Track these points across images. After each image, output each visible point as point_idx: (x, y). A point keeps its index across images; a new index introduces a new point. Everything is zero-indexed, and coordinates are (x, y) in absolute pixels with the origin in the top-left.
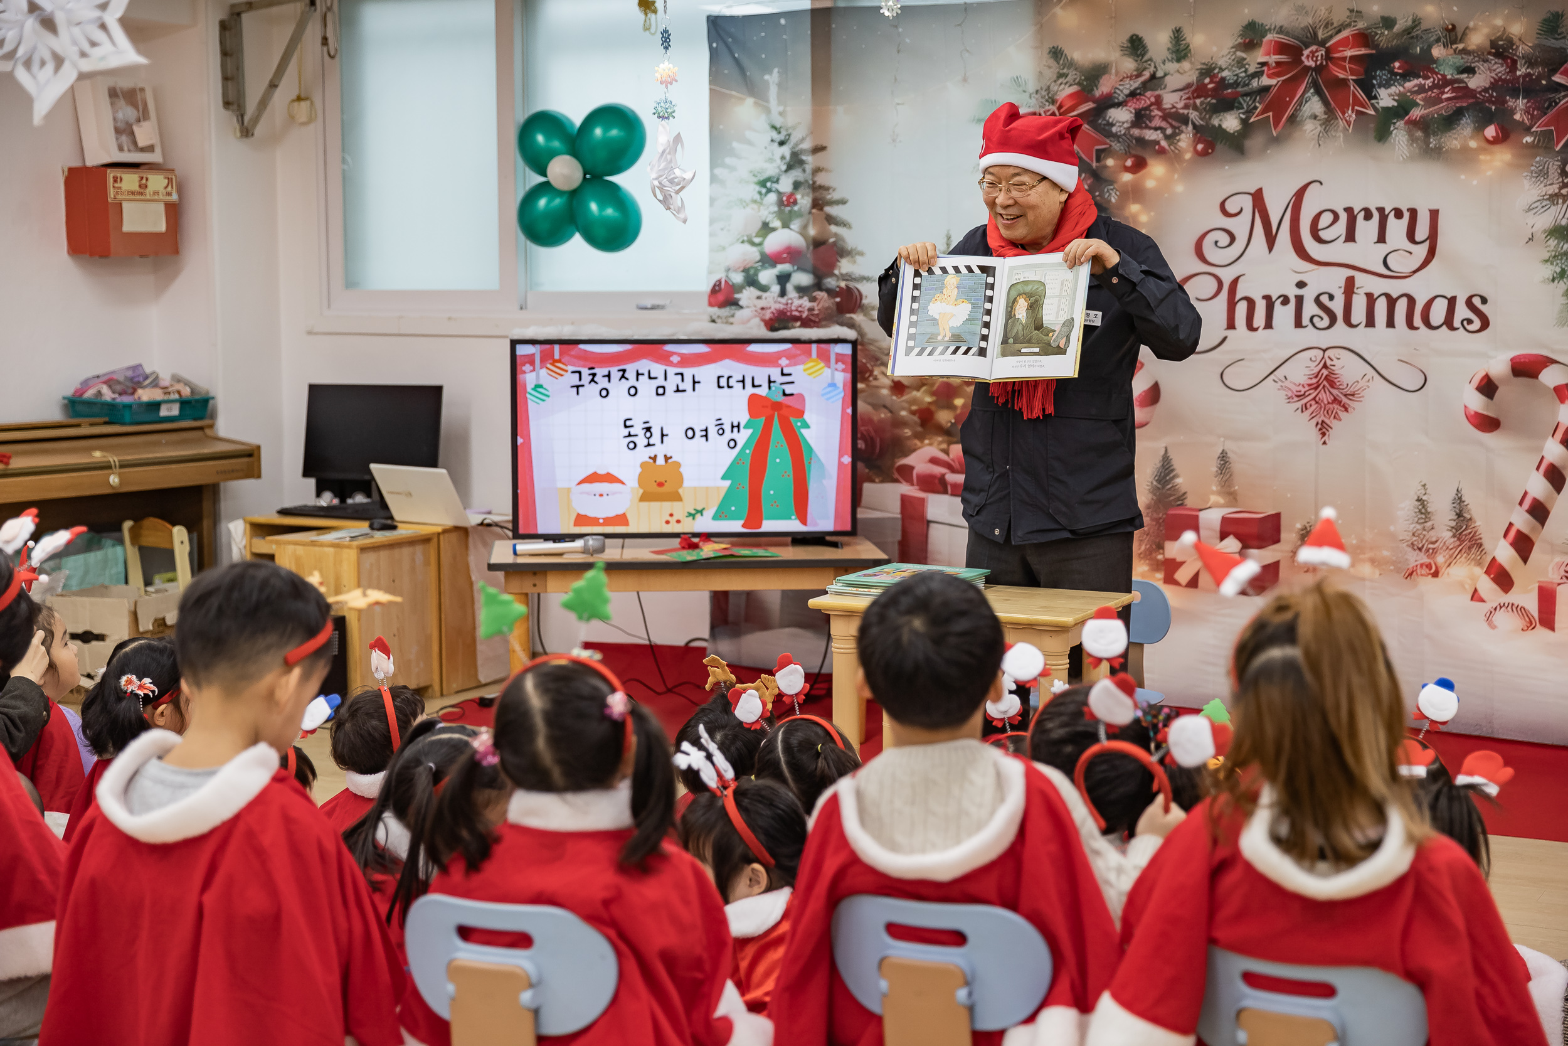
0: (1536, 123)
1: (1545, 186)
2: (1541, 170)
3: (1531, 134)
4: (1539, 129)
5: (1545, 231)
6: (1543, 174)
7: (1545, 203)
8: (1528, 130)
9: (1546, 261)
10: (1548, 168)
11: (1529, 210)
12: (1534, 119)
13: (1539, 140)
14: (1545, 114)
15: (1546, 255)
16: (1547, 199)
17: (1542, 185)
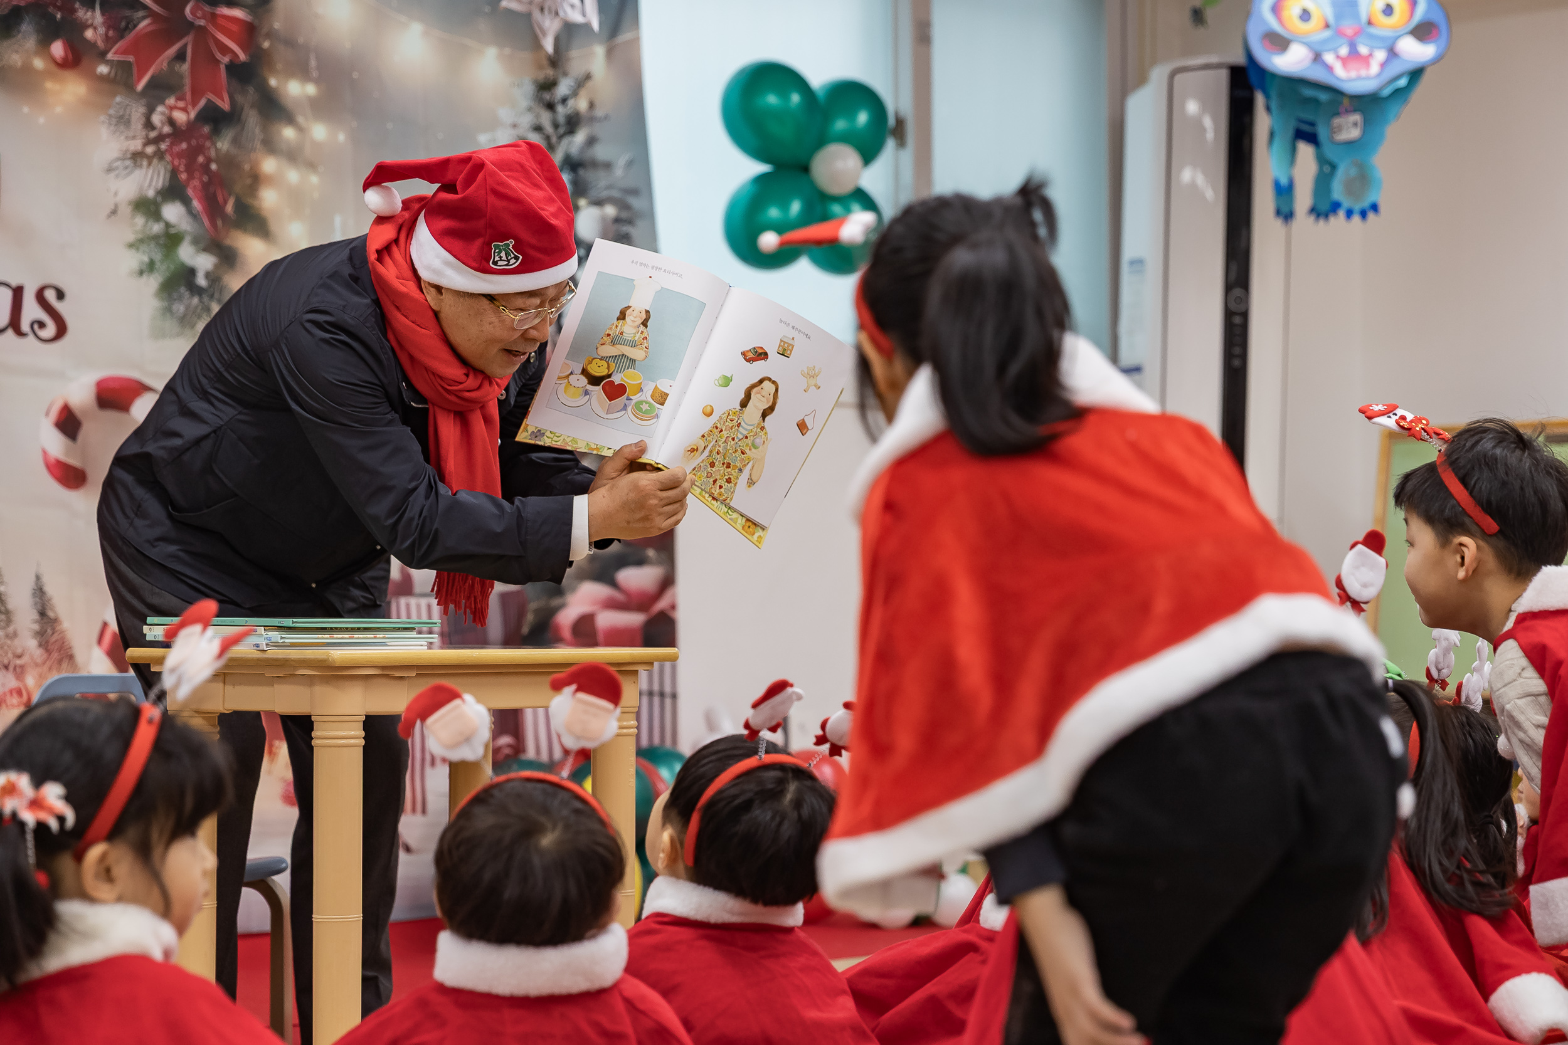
0: (111, 49)
1: (127, 138)
2: (121, 117)
3: (107, 62)
4: (116, 58)
5: (130, 203)
6: (122, 121)
7: (128, 163)
8: (102, 55)
9: (131, 246)
10: (130, 115)
11: (110, 170)
12: (110, 41)
13: (116, 73)
14: (122, 37)
15: (131, 237)
16: (131, 158)
17: (123, 138)
